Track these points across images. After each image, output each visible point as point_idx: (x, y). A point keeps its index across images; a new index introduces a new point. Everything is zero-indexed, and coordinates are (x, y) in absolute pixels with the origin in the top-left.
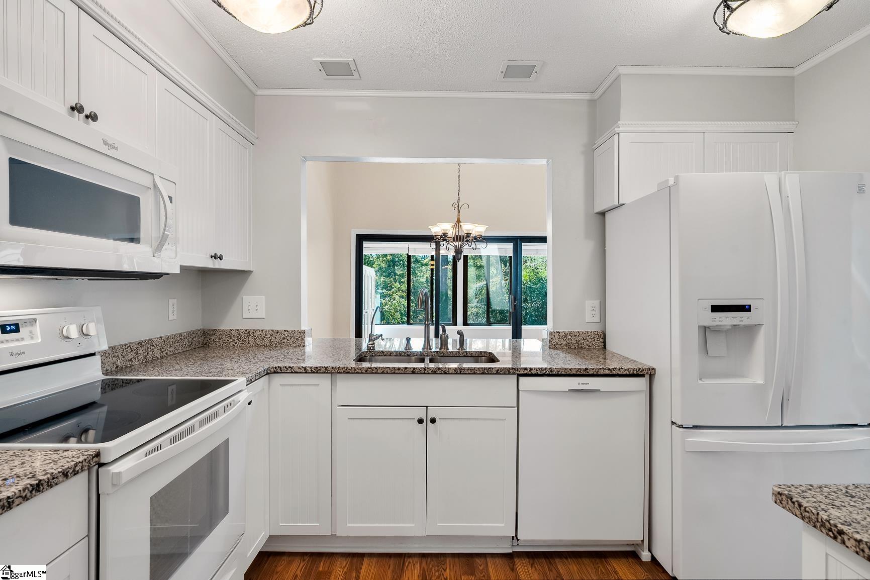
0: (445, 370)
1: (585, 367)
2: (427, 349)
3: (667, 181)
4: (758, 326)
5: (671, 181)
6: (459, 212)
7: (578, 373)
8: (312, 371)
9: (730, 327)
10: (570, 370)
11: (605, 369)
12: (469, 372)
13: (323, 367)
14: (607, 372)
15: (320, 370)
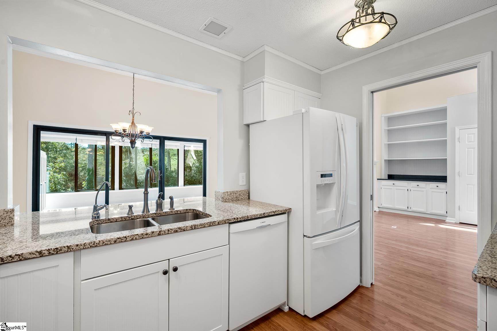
0: (184, 228)
1: (263, 213)
2: (147, 212)
3: (301, 110)
4: (333, 184)
5: (303, 110)
6: (133, 117)
7: (261, 216)
8: (50, 253)
9: (324, 185)
10: (257, 215)
11: (272, 212)
12: (201, 227)
13: (65, 247)
14: (273, 214)
15: (61, 250)
